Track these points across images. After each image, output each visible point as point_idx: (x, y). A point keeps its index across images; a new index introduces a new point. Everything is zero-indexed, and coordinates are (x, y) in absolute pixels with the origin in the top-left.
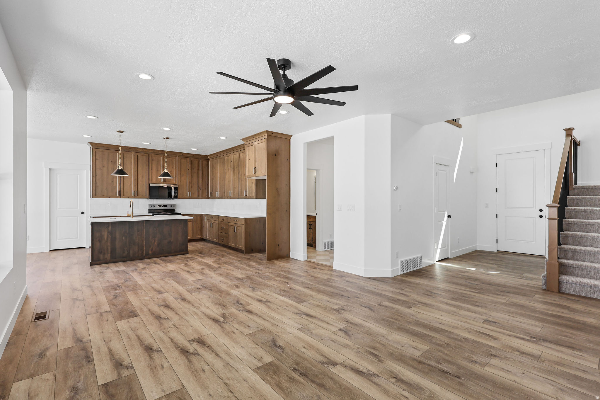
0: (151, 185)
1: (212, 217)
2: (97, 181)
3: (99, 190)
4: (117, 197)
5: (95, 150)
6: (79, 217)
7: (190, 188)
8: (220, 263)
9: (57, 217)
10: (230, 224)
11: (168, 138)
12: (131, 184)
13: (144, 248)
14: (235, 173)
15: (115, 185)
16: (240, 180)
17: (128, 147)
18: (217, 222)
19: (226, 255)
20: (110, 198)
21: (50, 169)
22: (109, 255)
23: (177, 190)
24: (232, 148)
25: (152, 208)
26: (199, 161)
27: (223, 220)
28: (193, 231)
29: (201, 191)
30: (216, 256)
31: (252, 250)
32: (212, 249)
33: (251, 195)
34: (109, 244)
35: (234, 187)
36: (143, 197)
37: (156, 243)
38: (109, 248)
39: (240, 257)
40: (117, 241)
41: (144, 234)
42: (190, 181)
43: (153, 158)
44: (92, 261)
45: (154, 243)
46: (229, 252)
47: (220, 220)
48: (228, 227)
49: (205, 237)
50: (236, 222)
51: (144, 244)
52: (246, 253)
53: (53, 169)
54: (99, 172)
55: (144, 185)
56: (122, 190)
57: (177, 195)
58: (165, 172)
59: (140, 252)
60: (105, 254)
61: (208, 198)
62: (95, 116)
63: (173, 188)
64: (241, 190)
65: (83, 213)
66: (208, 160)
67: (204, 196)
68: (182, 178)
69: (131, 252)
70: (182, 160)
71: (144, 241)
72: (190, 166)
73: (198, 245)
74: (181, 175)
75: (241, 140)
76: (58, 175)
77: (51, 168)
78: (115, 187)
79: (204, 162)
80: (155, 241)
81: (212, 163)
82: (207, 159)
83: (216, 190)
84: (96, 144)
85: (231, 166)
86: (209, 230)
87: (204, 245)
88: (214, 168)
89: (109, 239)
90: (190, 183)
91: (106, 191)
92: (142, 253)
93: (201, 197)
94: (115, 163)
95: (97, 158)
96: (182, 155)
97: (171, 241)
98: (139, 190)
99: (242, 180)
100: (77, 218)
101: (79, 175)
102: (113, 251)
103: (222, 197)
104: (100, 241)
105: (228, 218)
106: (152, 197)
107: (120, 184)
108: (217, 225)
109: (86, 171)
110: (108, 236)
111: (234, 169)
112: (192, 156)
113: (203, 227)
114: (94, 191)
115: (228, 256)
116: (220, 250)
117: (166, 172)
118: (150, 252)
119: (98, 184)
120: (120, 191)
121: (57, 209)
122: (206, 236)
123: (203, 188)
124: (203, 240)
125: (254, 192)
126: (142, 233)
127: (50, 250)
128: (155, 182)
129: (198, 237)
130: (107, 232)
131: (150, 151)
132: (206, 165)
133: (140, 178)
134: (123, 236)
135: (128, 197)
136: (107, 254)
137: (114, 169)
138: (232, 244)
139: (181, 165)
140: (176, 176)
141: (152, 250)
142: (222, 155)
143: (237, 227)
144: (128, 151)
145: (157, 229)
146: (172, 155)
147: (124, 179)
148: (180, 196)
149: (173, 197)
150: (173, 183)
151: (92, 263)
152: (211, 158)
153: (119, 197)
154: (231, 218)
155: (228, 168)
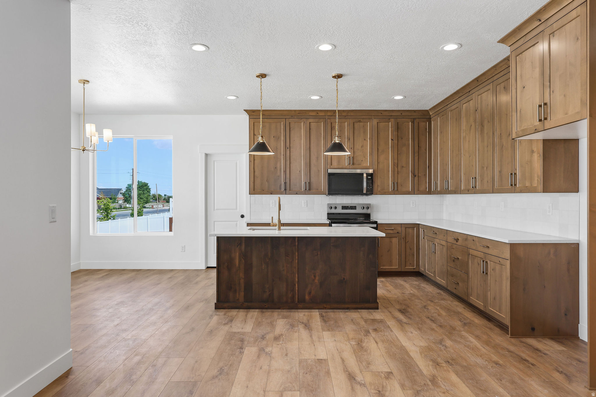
0: (330, 171)
1: (435, 231)
3: (258, 182)
4: (281, 193)
5: (252, 120)
6: (238, 222)
7: (396, 175)
8: (439, 360)
9: (214, 222)
10: (471, 252)
11: (339, 76)
12: (301, 172)
13: (297, 289)
14: (485, 135)
15: (278, 174)
16: (497, 149)
17: (295, 111)
18: (444, 243)
19: (460, 331)
20: (271, 194)
21: (206, 155)
22: (242, 294)
23: (372, 178)
24: (477, 79)
25: (333, 211)
26: (413, 122)
27: (457, 240)
28: (400, 255)
29: (416, 178)
30: (433, 329)
31: (533, 329)
32: (432, 301)
33: (528, 184)
34: (242, 275)
35: (483, 167)
36: (318, 192)
37: (316, 281)
38: (242, 281)
39: (496, 347)
40: (254, 270)
41: (297, 261)
42: (397, 161)
44: (218, 302)
45: (314, 280)
46: (468, 321)
47: (450, 239)
48: (468, 259)
49: (422, 269)
50: (486, 250)
51: (297, 279)
52: (514, 335)
53: (210, 155)
55: (319, 171)
56: (288, 181)
57: (372, 189)
58: (335, 143)
59: (290, 295)
60: (235, 291)
61: (430, 192)
62: (205, 44)
63: (365, 175)
64: (500, 172)
65: (243, 216)
66: (429, 120)
67: (422, 188)
68: (382, 158)
69: (276, 293)
70: (382, 125)
71: (297, 275)
72: (395, 133)
73: (407, 285)
74: (380, 151)
75: (499, 42)
76: (215, 162)
77: (207, 152)
78: (279, 176)
79: (422, 124)
80: (315, 276)
81: (436, 123)
82: (428, 117)
83: (444, 178)
84: (254, 111)
85: (475, 121)
86: (430, 258)
87: (419, 288)
88: (441, 132)
89: (242, 267)
90: (396, 165)
91: (267, 183)
92: (293, 297)
93: (416, 191)
94: (279, 138)
95: (255, 133)
96: (380, 114)
97: (344, 279)
98: (313, 180)
99: (502, 147)
100: (237, 224)
101: (238, 162)
102: (248, 286)
103: (456, 191)
104: (229, 269)
105: (466, 237)
106: (331, 192)
107: (285, 172)
108: (445, 249)
110: (240, 261)
111: (482, 125)
112: (399, 114)
113: (419, 249)
114: (252, 184)
115: (464, 333)
116: (448, 310)
117: (337, 142)
118: (307, 297)
119: (256, 173)
120: (285, 183)
121: (214, 210)
122: (425, 267)
123: (420, 175)
124: (418, 274)
125: (538, 176)
126: (293, 260)
127: (207, 268)
128: (336, 167)
129: (409, 268)
130: (239, 254)
131: (329, 114)
132: (426, 129)
133: (313, 161)
134: (263, 263)
135: (297, 193)
136: (239, 292)
137: (278, 148)
138: (477, 301)
139: (379, 134)
140: (371, 154)
141: (310, 293)
142: (455, 102)
143: (489, 262)
144: (297, 117)
145: (319, 253)
146: (364, 117)
147: (291, 163)
148: (379, 189)
149: (365, 192)
150: (365, 166)
151: (218, 304)
152: (434, 115)
153: (285, 192)
154: (475, 239)
155: (470, 126)
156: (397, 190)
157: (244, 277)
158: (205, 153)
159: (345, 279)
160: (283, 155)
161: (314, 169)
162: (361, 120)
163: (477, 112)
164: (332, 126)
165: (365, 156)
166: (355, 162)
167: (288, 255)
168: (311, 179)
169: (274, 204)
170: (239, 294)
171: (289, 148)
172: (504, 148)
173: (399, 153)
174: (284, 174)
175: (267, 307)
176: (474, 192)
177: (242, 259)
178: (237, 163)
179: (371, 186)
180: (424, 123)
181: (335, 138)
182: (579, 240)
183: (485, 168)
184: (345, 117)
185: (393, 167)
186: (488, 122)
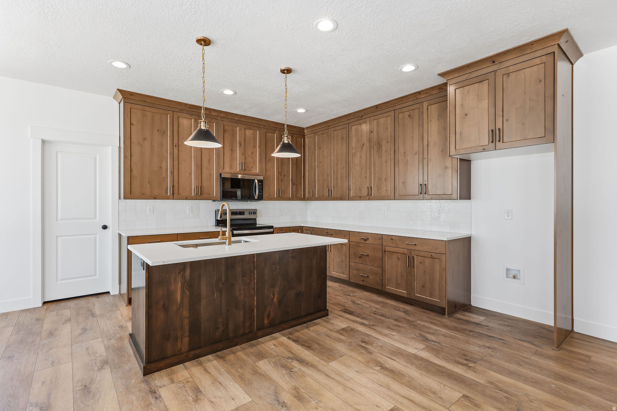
0: (223, 175)
1: (330, 233)
2: (134, 167)
3: (136, 184)
4: (168, 198)
5: (129, 106)
6: (98, 235)
7: (280, 183)
9: (57, 237)
10: (389, 249)
12: (191, 174)
13: (255, 314)
15: (164, 175)
16: (399, 165)
17: (186, 104)
20: (155, 199)
21: (43, 142)
22: (186, 340)
23: (262, 185)
24: (376, 107)
27: (365, 239)
29: (295, 187)
31: (456, 306)
33: (439, 193)
34: (186, 313)
35: (380, 179)
36: (209, 198)
37: (275, 300)
38: (186, 322)
40: (204, 302)
41: (255, 281)
42: (280, 170)
43: (226, 127)
44: (148, 363)
45: (273, 299)
47: (355, 239)
48: (383, 255)
50: (412, 248)
51: (255, 303)
52: (449, 314)
53: (49, 142)
54: (136, 150)
55: (211, 175)
56: (176, 184)
57: (262, 194)
59: (248, 324)
60: (176, 339)
63: (257, 181)
64: (404, 183)
65: (105, 227)
66: (304, 137)
67: (299, 195)
68: (269, 166)
69: (231, 326)
70: (269, 135)
71: (255, 298)
74: (267, 159)
75: (438, 75)
76: (59, 154)
77: (45, 138)
78: (164, 178)
80: (274, 295)
81: (313, 140)
82: (303, 133)
84: (132, 94)
85: (370, 141)
89: (186, 301)
90: (280, 173)
91: (148, 185)
92: (251, 325)
93: (295, 197)
94: (164, 133)
95: (132, 122)
96: (268, 125)
97: (300, 291)
98: (204, 184)
100: (95, 238)
101: (98, 156)
102: (195, 327)
104: (166, 308)
105: (381, 236)
106: (226, 196)
107: (172, 173)
109: (110, 147)
110: (183, 293)
111: (379, 145)
118: (266, 322)
119: (135, 173)
120: (173, 186)
121: (57, 220)
123: (297, 183)
125: (453, 187)
126: (251, 280)
127: (45, 303)
128: (228, 171)
130: (182, 284)
131: (222, 115)
132: (302, 144)
133: (205, 164)
134: (215, 290)
135: (186, 198)
136: (181, 339)
137: (163, 144)
138: (396, 290)
139: (267, 143)
140: (260, 162)
141: (269, 316)
142: (341, 124)
143: (415, 257)
144: (186, 112)
145: (278, 267)
146: (255, 125)
147: (179, 164)
148: (267, 195)
149: (256, 198)
150: (254, 173)
151: (148, 367)
152: (309, 133)
153: (172, 197)
154: (393, 238)
155: (362, 145)
156: (281, 197)
157: (188, 316)
158: (42, 139)
159: (302, 291)
160: (170, 154)
161: (205, 172)
162: (252, 127)
163: (373, 134)
164: (225, 129)
165: (255, 163)
166: (246, 168)
167: (246, 275)
168: (202, 183)
169: (152, 210)
170: (181, 342)
171: (177, 145)
172: (409, 164)
173: (282, 163)
174: (172, 175)
175: (221, 347)
176: (368, 199)
177: (186, 290)
178: (95, 158)
179: (261, 192)
180: (300, 139)
181: (284, 138)
182: (471, 235)
183: (383, 180)
184: (237, 121)
185: (277, 176)
186: (388, 142)
